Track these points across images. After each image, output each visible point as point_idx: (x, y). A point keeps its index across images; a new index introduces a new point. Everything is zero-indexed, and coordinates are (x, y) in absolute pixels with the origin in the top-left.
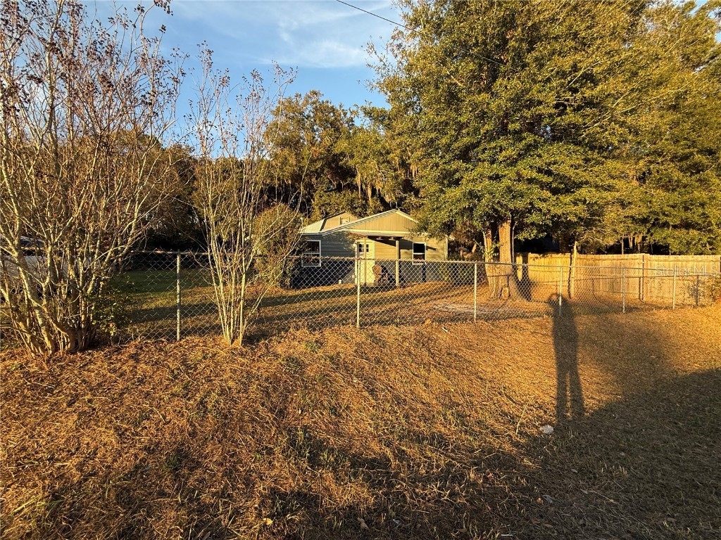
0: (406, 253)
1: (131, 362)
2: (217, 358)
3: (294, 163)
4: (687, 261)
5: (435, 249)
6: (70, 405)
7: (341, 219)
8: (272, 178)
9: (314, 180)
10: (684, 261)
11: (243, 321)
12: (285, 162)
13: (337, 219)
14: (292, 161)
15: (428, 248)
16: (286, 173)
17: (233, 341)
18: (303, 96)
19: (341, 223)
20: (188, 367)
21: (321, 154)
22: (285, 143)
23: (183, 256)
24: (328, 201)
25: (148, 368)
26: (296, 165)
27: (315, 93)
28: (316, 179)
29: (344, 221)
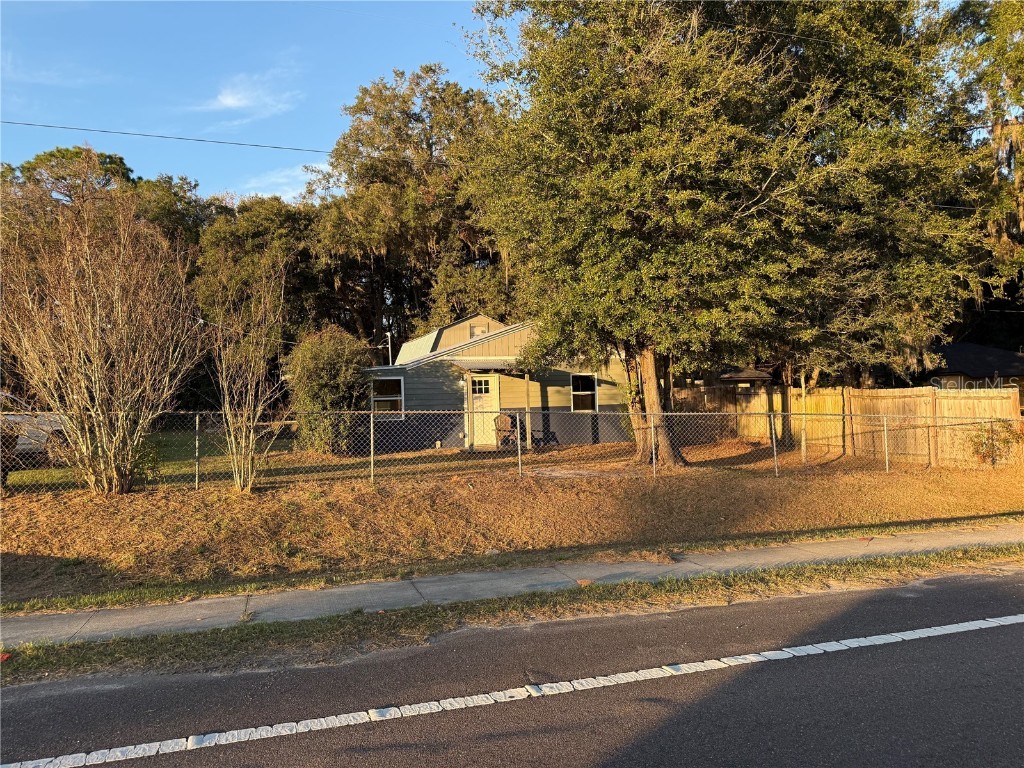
0: (558, 392)
1: (164, 501)
2: (228, 501)
3: (390, 214)
4: (978, 398)
5: (613, 384)
6: (131, 520)
7: (472, 328)
8: (347, 243)
9: (432, 244)
10: (975, 398)
11: (252, 473)
12: (372, 212)
13: (464, 328)
14: (387, 211)
15: (601, 382)
16: (375, 235)
17: (243, 489)
18: (408, 75)
19: (472, 335)
20: (206, 505)
21: (438, 196)
22: (373, 173)
23: (201, 415)
24: (461, 286)
25: (177, 504)
26: (395, 218)
27: (429, 70)
28: (437, 243)
29: (477, 331)
